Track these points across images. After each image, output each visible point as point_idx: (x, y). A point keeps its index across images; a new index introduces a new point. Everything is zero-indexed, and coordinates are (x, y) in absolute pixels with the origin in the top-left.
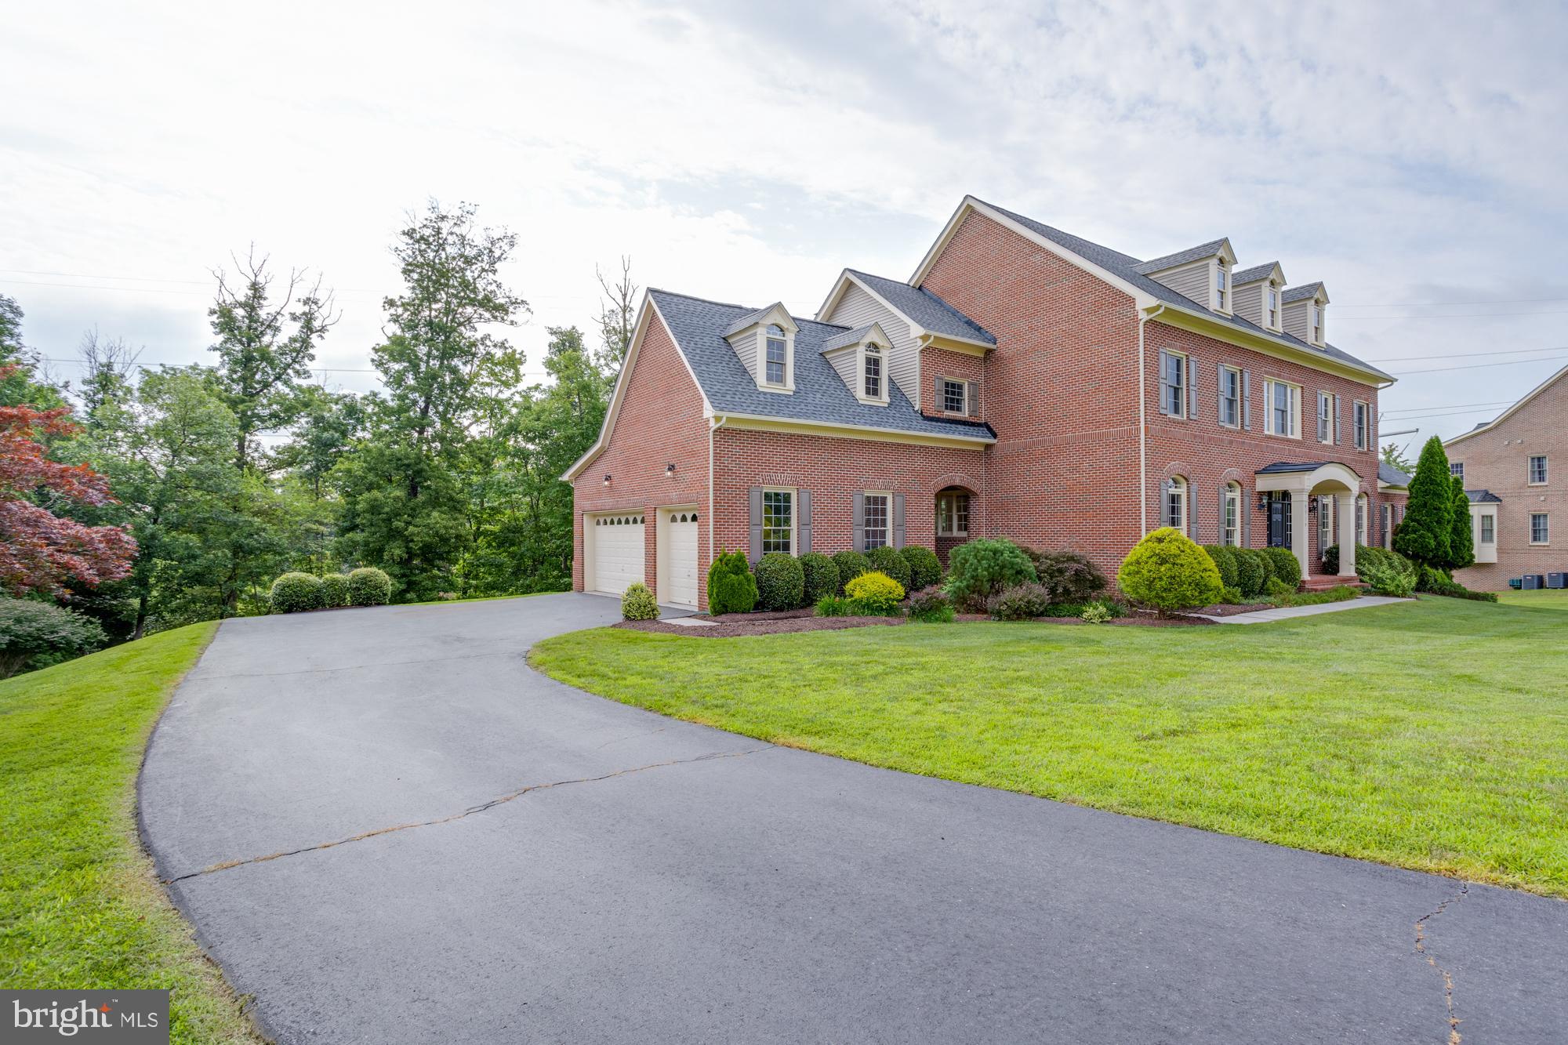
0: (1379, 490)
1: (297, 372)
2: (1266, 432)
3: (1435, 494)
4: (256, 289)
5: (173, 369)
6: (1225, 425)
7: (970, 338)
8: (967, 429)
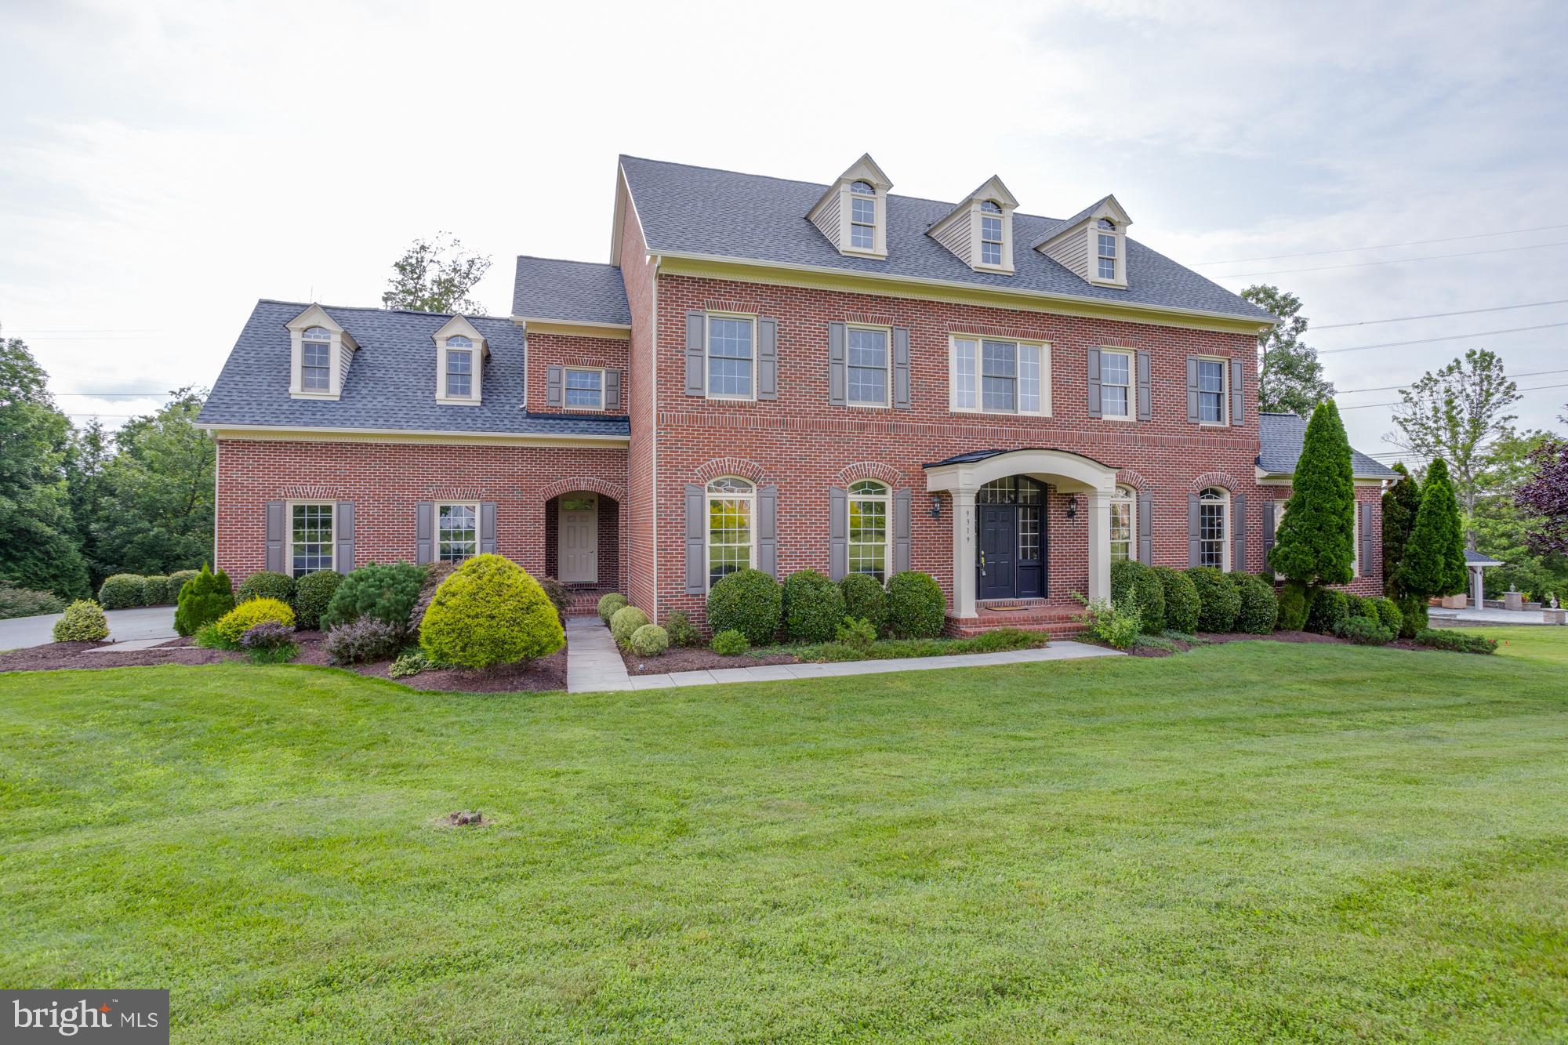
0: (1258, 482)
2: (954, 408)
3: (1318, 487)
6: (850, 404)
7: (590, 319)
8: (594, 425)
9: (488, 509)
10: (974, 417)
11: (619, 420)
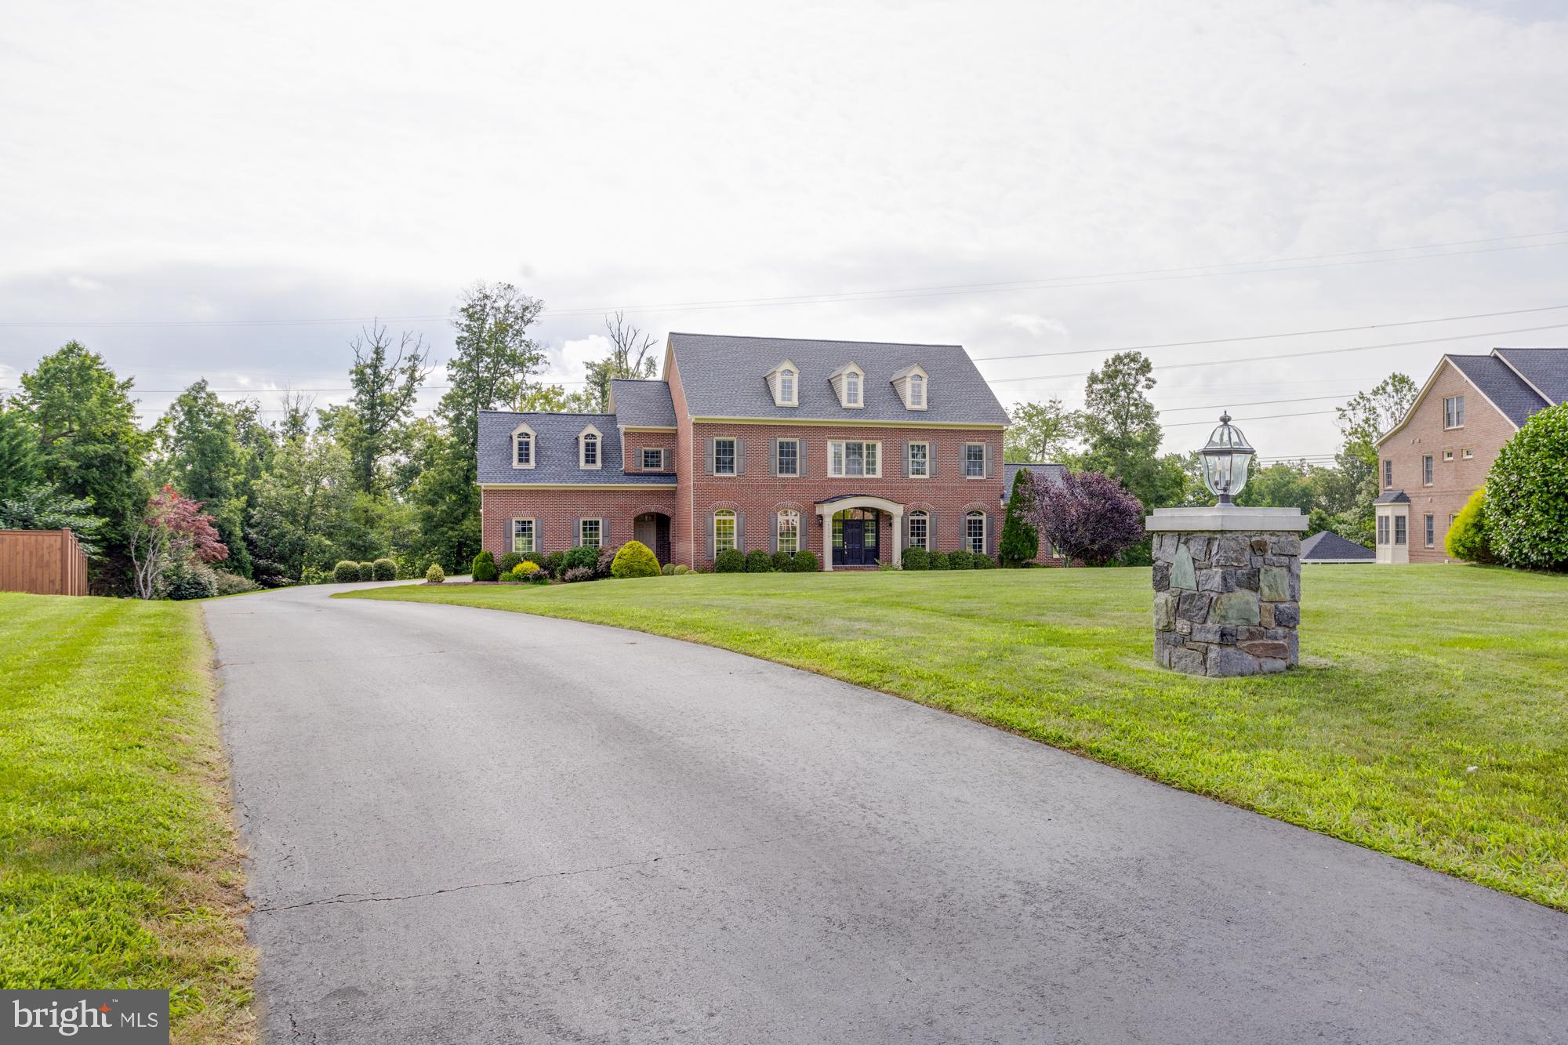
0: (1002, 507)
1: (404, 413)
2: (831, 474)
4: (378, 352)
5: (336, 407)
6: (779, 475)
7: (656, 425)
8: (658, 478)
9: (606, 522)
10: (840, 479)
11: (671, 476)
